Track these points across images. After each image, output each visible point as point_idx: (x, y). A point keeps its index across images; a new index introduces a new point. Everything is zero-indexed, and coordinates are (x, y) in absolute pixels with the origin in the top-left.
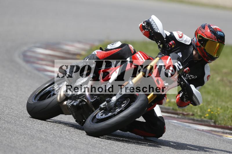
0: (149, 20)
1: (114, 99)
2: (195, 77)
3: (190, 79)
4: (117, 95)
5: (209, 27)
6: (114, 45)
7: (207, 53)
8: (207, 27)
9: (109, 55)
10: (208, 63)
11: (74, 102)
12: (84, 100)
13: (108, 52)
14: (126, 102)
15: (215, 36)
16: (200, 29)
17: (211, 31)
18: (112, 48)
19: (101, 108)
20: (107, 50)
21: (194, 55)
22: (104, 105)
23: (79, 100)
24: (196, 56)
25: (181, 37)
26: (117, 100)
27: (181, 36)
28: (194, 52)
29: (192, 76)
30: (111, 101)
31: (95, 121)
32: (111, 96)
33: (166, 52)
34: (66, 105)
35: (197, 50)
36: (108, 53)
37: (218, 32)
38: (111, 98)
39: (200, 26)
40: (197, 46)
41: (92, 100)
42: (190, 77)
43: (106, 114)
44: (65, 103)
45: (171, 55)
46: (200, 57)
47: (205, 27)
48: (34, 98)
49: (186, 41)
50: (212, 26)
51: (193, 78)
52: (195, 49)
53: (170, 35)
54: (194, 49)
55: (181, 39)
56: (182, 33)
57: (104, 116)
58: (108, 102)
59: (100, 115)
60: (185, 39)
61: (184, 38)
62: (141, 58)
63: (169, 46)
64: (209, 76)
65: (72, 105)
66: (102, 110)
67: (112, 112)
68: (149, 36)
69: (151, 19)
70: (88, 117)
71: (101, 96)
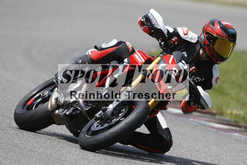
0: (148, 14)
1: (111, 107)
2: (202, 79)
3: (197, 81)
4: (113, 102)
5: (220, 23)
6: (109, 43)
7: (216, 53)
8: (216, 24)
9: (104, 55)
10: (217, 64)
11: (67, 111)
12: (78, 109)
13: (102, 51)
14: (124, 110)
15: (226, 34)
16: (209, 26)
17: (221, 28)
18: (107, 46)
19: (96, 118)
20: (102, 49)
21: (201, 54)
22: (99, 115)
23: (72, 109)
24: (203, 56)
25: (185, 34)
26: (115, 109)
27: (186, 32)
28: (201, 52)
29: (198, 78)
30: (107, 109)
31: (90, 133)
32: (107, 104)
33: (169, 50)
34: (58, 115)
35: (205, 50)
36: (102, 53)
37: (230, 30)
38: (108, 106)
39: (208, 22)
40: (205, 45)
41: (87, 108)
42: (196, 79)
43: (102, 124)
44: (57, 112)
45: (173, 53)
46: (207, 56)
47: (214, 24)
48: (22, 107)
49: (191, 38)
50: (222, 23)
51: (199, 80)
52: (203, 48)
53: (174, 31)
54: (201, 47)
55: (186, 36)
56: (187, 29)
57: (100, 128)
58: (104, 111)
59: (95, 126)
60: (190, 37)
61: (189, 35)
62: (140, 58)
63: (171, 43)
64: (218, 78)
65: (65, 114)
66: (98, 120)
67: (108, 123)
68: (149, 33)
69: (150, 13)
70: (83, 128)
71: (96, 103)
